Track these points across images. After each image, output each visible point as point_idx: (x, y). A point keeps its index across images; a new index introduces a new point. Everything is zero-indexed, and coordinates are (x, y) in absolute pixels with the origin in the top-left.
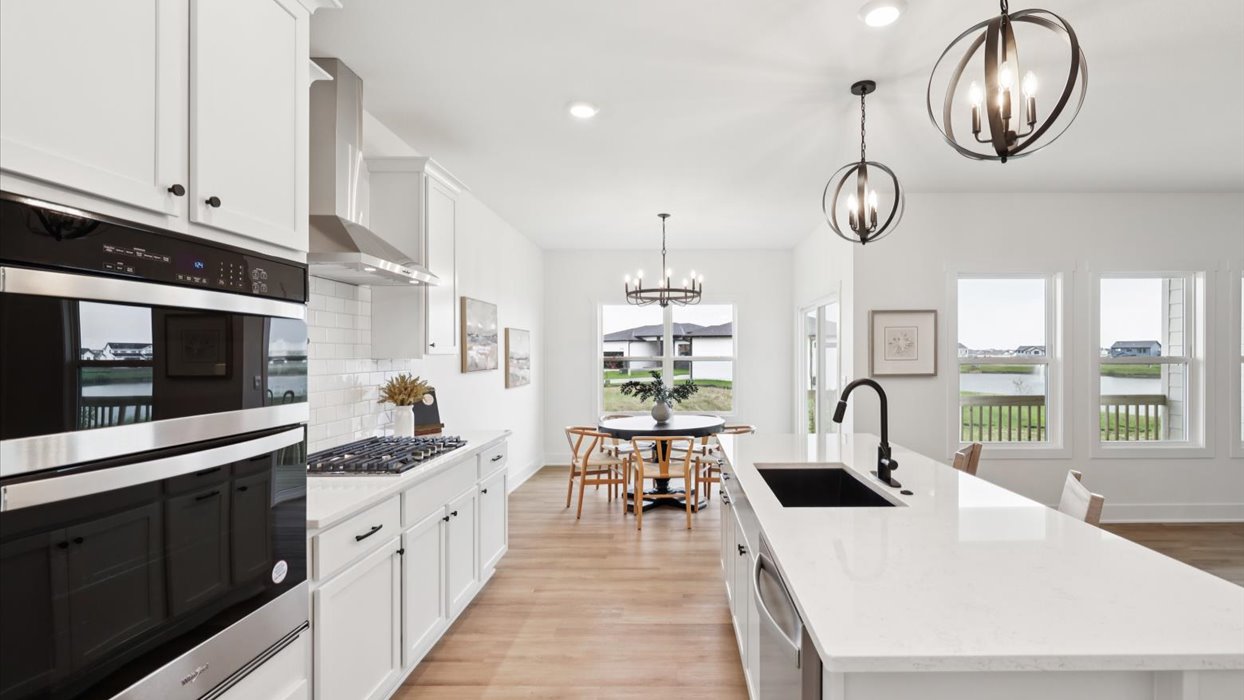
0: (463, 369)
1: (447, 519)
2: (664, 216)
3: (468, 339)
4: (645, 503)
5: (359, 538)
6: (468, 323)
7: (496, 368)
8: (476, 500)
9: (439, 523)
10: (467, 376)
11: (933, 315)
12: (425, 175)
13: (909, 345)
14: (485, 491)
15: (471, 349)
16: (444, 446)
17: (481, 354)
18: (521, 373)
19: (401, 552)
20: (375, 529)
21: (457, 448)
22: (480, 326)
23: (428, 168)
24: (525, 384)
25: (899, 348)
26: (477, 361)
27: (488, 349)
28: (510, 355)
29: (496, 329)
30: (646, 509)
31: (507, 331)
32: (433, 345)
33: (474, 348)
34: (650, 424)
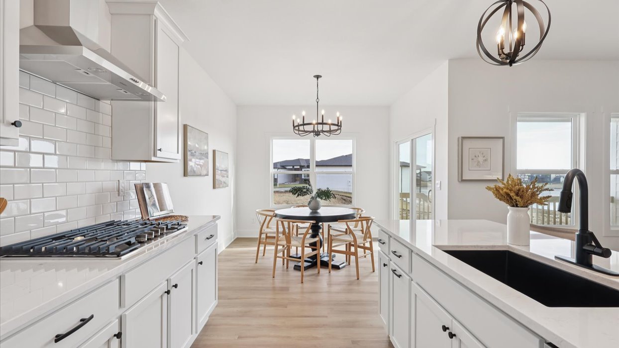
0: (185, 174)
1: (168, 292)
2: (318, 77)
3: (189, 153)
4: (306, 264)
5: (59, 338)
6: (189, 143)
7: (207, 175)
8: (194, 271)
9: (162, 296)
10: (188, 179)
11: (501, 140)
12: (154, 18)
13: (486, 160)
14: (201, 263)
15: (191, 160)
16: (167, 229)
17: (198, 165)
18: (223, 179)
19: (119, 336)
20: (84, 321)
21: (178, 230)
22: (197, 146)
23: (157, 12)
24: (225, 187)
25: (479, 162)
26: (195, 169)
27: (201, 162)
28: (216, 167)
29: (208, 149)
30: (306, 268)
31: (214, 151)
32: (160, 150)
33: (193, 160)
34: (306, 212)
